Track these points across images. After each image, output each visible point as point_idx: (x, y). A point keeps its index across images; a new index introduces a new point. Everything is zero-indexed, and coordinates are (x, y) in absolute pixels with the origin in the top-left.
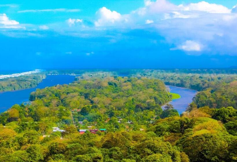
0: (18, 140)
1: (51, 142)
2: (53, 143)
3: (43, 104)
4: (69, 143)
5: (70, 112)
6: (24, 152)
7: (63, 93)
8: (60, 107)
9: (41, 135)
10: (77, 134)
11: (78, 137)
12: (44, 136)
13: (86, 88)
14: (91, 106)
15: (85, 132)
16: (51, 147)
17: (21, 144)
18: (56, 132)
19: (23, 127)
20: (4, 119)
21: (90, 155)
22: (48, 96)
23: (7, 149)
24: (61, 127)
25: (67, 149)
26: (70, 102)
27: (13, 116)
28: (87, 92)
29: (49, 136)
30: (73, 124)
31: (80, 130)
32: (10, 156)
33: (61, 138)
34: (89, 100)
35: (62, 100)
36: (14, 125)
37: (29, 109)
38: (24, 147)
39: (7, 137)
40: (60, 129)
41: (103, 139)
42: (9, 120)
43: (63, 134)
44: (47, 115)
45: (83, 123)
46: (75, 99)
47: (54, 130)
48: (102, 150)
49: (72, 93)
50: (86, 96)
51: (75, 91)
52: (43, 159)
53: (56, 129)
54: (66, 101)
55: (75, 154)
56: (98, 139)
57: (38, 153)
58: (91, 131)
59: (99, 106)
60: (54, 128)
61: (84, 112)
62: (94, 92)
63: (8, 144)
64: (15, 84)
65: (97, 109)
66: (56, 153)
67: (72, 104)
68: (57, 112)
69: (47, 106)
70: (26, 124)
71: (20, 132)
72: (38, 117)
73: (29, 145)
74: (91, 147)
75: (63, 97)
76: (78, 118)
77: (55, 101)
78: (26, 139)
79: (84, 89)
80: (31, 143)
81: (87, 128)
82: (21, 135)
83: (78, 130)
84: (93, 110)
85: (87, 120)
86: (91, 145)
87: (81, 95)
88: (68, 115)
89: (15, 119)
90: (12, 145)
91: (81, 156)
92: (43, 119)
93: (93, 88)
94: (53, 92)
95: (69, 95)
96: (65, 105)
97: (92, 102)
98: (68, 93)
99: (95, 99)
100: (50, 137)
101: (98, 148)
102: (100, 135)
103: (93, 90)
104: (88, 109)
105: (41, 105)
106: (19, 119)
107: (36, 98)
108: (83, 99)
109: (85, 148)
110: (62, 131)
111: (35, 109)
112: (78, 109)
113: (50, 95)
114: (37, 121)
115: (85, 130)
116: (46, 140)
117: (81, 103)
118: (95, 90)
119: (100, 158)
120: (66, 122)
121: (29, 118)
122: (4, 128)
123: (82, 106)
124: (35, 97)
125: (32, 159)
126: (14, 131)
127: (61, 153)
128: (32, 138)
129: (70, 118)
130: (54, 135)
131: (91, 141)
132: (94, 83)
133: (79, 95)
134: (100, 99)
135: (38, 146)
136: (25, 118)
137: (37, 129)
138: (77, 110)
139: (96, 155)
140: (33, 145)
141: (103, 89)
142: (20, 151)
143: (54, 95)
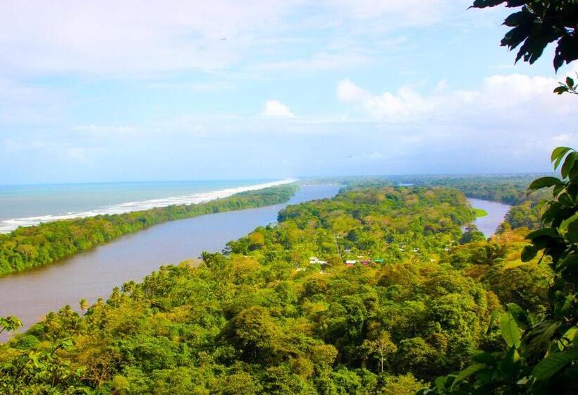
0: (264, 275)
1: (307, 277)
2: (311, 279)
3: (296, 226)
4: (331, 279)
5: (333, 237)
6: (272, 290)
7: (323, 211)
8: (320, 229)
9: (295, 267)
10: (342, 268)
11: (344, 271)
12: (298, 270)
13: (355, 203)
14: (362, 228)
15: (354, 264)
16: (308, 284)
17: (268, 281)
18: (315, 265)
19: (270, 257)
20: (244, 246)
21: (361, 296)
22: (303, 215)
23: (250, 287)
24: (323, 258)
25: (329, 287)
26: (333, 222)
27: (257, 242)
28: (357, 208)
29: (304, 270)
30: (337, 253)
31: (347, 262)
32: (252, 296)
33: (321, 272)
34: (360, 219)
35: (322, 221)
36: (258, 254)
37: (277, 232)
38: (271, 284)
39: (248, 270)
40: (320, 260)
41: (378, 274)
42: (252, 248)
43: (323, 267)
44: (302, 241)
45: (352, 252)
46: (340, 219)
47: (312, 262)
48: (376, 289)
49: (335, 211)
50: (355, 214)
51: (339, 208)
52: (296, 301)
53: (315, 260)
54: (328, 221)
55: (341, 294)
56: (372, 273)
57: (289, 292)
58: (362, 263)
59: (373, 228)
60: (311, 258)
61: (351, 236)
62: (366, 209)
63: (250, 279)
64: (259, 200)
65: (371, 232)
66: (314, 293)
67: (335, 226)
68: (315, 237)
69: (302, 229)
70: (274, 254)
71: (265, 264)
72: (289, 243)
73: (278, 281)
74: (362, 285)
75: (323, 216)
76: (345, 244)
77: (312, 222)
78: (274, 274)
79: (352, 204)
80: (282, 279)
81: (356, 259)
82: (267, 269)
83: (345, 262)
84: (365, 234)
85: (357, 247)
86: (362, 282)
87: (349, 213)
88: (330, 241)
89: (259, 247)
90: (256, 281)
91: (348, 296)
92: (297, 247)
93: (365, 203)
94: (309, 210)
95: (332, 213)
96: (326, 227)
97: (363, 223)
98: (330, 210)
99: (368, 219)
100: (306, 270)
101: (372, 286)
102: (374, 267)
103: (364, 206)
104: (357, 232)
105: (294, 228)
106: (265, 247)
107: (287, 218)
108: (350, 219)
109: (355, 286)
110: (322, 262)
111: (284, 234)
112: (344, 232)
113: (306, 214)
114: (288, 249)
115: (354, 262)
116: (300, 275)
117: (348, 224)
118: (367, 206)
119: (373, 300)
120: (328, 250)
121: (278, 245)
122: (244, 259)
123: (351, 228)
124: (285, 217)
125: (282, 301)
126: (258, 263)
127: (322, 292)
128: (282, 272)
129: (332, 245)
130: (311, 268)
131: (361, 277)
132: (365, 195)
133: (345, 213)
134: (375, 218)
135: (289, 282)
136: (273, 245)
137: (288, 259)
138: (342, 234)
139: (368, 296)
140: (283, 281)
141: (378, 204)
142: (267, 290)
143: (311, 214)
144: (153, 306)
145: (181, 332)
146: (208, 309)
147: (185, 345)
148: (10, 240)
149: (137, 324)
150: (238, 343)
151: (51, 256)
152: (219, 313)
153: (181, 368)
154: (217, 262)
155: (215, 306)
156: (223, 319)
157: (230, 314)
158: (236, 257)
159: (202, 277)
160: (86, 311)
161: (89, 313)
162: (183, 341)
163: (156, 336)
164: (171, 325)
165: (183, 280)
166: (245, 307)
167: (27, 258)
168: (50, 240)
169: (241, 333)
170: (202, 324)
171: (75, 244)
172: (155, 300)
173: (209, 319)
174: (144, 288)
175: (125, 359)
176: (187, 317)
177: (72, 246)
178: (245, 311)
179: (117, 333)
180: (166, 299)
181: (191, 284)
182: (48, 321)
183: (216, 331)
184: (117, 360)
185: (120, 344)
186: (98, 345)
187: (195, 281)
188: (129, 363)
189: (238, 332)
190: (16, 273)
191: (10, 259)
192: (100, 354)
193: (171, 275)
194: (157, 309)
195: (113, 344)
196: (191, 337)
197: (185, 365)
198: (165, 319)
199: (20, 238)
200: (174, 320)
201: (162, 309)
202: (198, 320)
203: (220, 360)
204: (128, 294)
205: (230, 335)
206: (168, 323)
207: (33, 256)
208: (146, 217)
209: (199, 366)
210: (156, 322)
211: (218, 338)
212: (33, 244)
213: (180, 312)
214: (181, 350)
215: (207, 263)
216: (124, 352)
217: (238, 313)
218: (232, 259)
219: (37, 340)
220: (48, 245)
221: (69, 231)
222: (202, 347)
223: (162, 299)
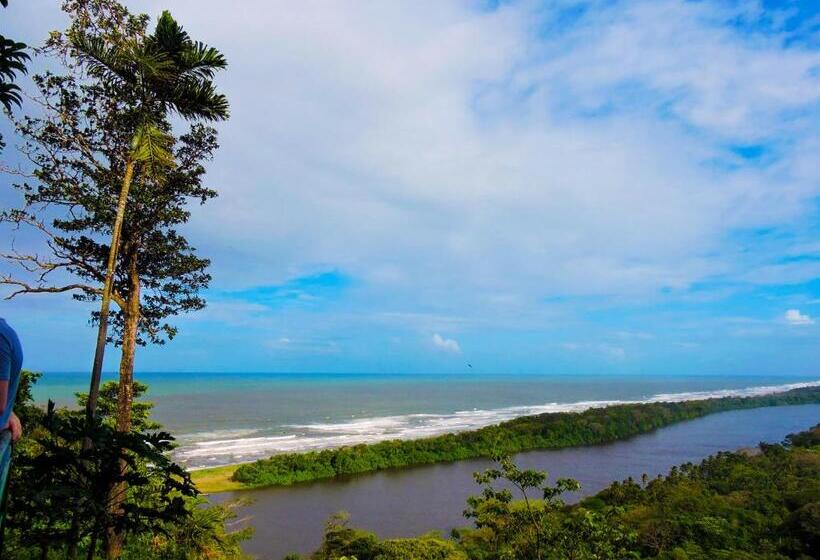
20: (806, 440)
144: (711, 487)
145: (740, 517)
146: (768, 497)
147: (743, 529)
148: (582, 418)
149: (695, 502)
150: (804, 536)
151: (616, 434)
152: (781, 503)
153: (740, 551)
154: (776, 453)
155: (776, 495)
156: (785, 509)
157: (793, 505)
158: (797, 450)
159: (762, 465)
160: (647, 485)
161: (651, 485)
162: (742, 525)
163: (714, 516)
164: (730, 508)
165: (740, 467)
166: (811, 501)
167: (596, 434)
168: (615, 420)
169: (807, 526)
170: (763, 512)
171: (637, 426)
172: (714, 482)
173: (769, 507)
174: (702, 469)
175: (684, 533)
176: (746, 502)
177: (634, 427)
178: (810, 504)
179: (676, 507)
180: (724, 483)
181: (749, 471)
182: (612, 489)
183: (777, 521)
184: (676, 533)
185: (678, 519)
186: (658, 517)
187: (753, 468)
188: (688, 537)
189: (803, 524)
190: (588, 445)
191: (583, 434)
192: (660, 525)
193: (728, 461)
194: (714, 490)
195: (672, 518)
196: (750, 522)
197: (745, 549)
198: (724, 502)
199: (591, 417)
200: (732, 504)
201: (722, 493)
202: (758, 507)
203: (783, 550)
204: (686, 474)
205: (793, 528)
206: (727, 506)
207: (601, 432)
208: (703, 407)
209: (761, 553)
210: (713, 503)
211: (780, 529)
212: (602, 423)
213: (738, 496)
214: (740, 534)
215: (765, 453)
216: (682, 526)
217: (802, 506)
218: (793, 451)
219: (604, 504)
220: (613, 424)
221: (631, 414)
222: (764, 535)
223: (719, 482)
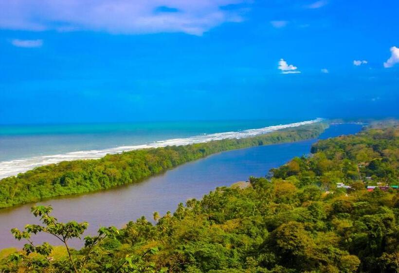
0: (299, 195)
1: (335, 199)
2: (337, 201)
3: (325, 157)
4: (355, 201)
5: (356, 166)
6: (305, 209)
7: (348, 144)
8: (346, 160)
9: (324, 191)
10: (364, 191)
11: (366, 195)
12: (327, 192)
13: (375, 139)
14: (381, 159)
15: (374, 189)
16: (336, 205)
17: (302, 201)
18: (341, 189)
19: (304, 182)
20: (283, 173)
21: (380, 216)
22: (331, 148)
23: (288, 206)
24: (346, 183)
25: (354, 208)
26: (356, 154)
27: (294, 170)
28: (376, 143)
29: (332, 193)
30: (360, 179)
31: (369, 187)
32: (290, 213)
33: (347, 195)
34: (379, 152)
35: (347, 153)
36: (294, 179)
37: (310, 162)
38: (305, 204)
39: (287, 192)
40: (345, 185)
41: (394, 198)
42: (290, 174)
43: (349, 191)
44: (331, 169)
45: (372, 179)
46: (362, 151)
47: (338, 187)
48: (393, 210)
49: (358, 145)
50: (375, 148)
51: (362, 142)
52: (326, 218)
53: (341, 185)
54: (352, 153)
55: (362, 214)
56: (390, 197)
57: (320, 211)
58: (381, 188)
59: (390, 159)
60: (338, 183)
61: (372, 166)
62: (385, 143)
63: (288, 199)
64: (295, 135)
65: (389, 163)
66: (341, 212)
67: (358, 157)
68: (341, 166)
69: (331, 159)
70: (307, 179)
71: (300, 187)
72: (320, 171)
73: (311, 202)
74: (381, 207)
75: (348, 149)
76: (366, 173)
77: (339, 154)
78: (307, 195)
79: (373, 140)
80: (313, 200)
81: (376, 184)
82: (301, 191)
83: (366, 187)
84: (383, 164)
85: (377, 175)
86: (382, 204)
87: (369, 147)
88: (354, 170)
89: (295, 173)
90: (293, 201)
91: (369, 216)
92: (326, 174)
93: (384, 139)
94: (337, 143)
95: (355, 147)
96: (350, 158)
97: (382, 155)
98: (354, 145)
99: (386, 151)
100: (334, 193)
101: (390, 207)
102: (391, 192)
103: (383, 141)
104: (377, 163)
105: (324, 158)
106: (300, 173)
107: (318, 150)
108: (371, 151)
109: (374, 208)
110: (348, 187)
111: (316, 163)
112: (366, 163)
113: (334, 147)
114: (319, 175)
115: (374, 187)
116: (329, 197)
117: (369, 156)
118: (385, 141)
119: (391, 220)
120: (352, 177)
121: (311, 172)
122: (283, 183)
123: (371, 159)
124: (317, 149)
125: (314, 217)
126: (294, 186)
127: (347, 212)
128: (315, 194)
129: (356, 173)
130: (338, 191)
131: (380, 200)
132: (383, 132)
133: (366, 147)
134: (392, 151)
135: (320, 203)
136: (307, 172)
137: (320, 184)
138: (364, 164)
139: (386, 215)
140: (314, 202)
141: (394, 140)
142: (301, 208)
143: (338, 147)
144: (210, 219)
145: (232, 241)
146: (254, 223)
147: (235, 250)
148: (100, 164)
149: (197, 232)
150: (278, 251)
151: (131, 177)
152: (263, 226)
153: (231, 269)
154: (261, 185)
155: (259, 220)
156: (266, 231)
157: (271, 227)
158: (277, 181)
159: (250, 196)
160: (157, 221)
161: (160, 223)
162: (233, 247)
163: (213, 242)
164: (225, 235)
165: (234, 199)
166: (284, 222)
167: (112, 179)
168: (130, 165)
169: (281, 243)
170: (249, 234)
171: (150, 168)
172: (212, 214)
173: (254, 230)
174: (203, 204)
175: (188, 260)
176: (237, 228)
177: (147, 170)
178: (284, 225)
179: (182, 239)
180: (220, 214)
181: (240, 202)
182: (128, 228)
183: (260, 241)
184: (181, 261)
185: (184, 248)
186: (167, 248)
187: (243, 199)
188: (191, 264)
189: (279, 241)
190: (104, 190)
191: (100, 180)
192: (168, 256)
193: (225, 195)
194: (213, 221)
195: (179, 248)
196: (240, 245)
197: (235, 267)
198: (220, 230)
199: (108, 163)
200: (227, 231)
201: (217, 222)
202: (246, 231)
203: (263, 264)
204: (190, 209)
205: (271, 245)
206: (222, 233)
207: (117, 177)
208: (205, 148)
209: (246, 268)
210: (213, 232)
211: (261, 247)
212: (118, 168)
213: (231, 224)
214: (232, 255)
215: (254, 185)
216: (187, 254)
217: (279, 226)
218: (273, 183)
219: (119, 243)
220: (129, 169)
221: (145, 159)
222: (250, 253)
223: (217, 213)
